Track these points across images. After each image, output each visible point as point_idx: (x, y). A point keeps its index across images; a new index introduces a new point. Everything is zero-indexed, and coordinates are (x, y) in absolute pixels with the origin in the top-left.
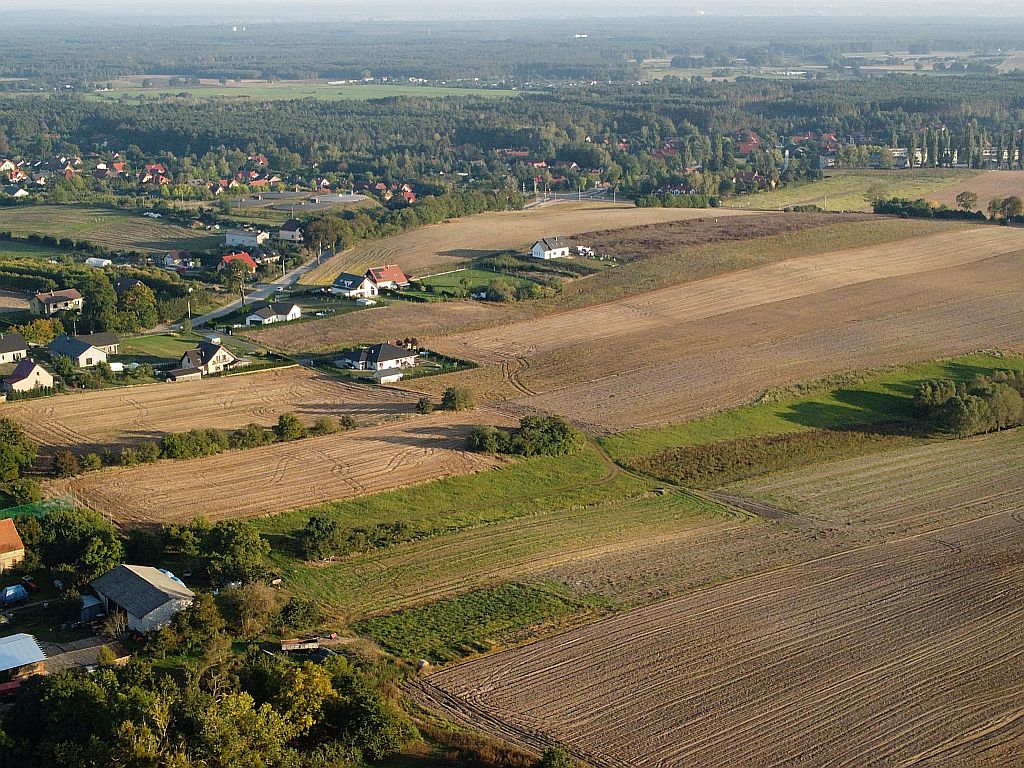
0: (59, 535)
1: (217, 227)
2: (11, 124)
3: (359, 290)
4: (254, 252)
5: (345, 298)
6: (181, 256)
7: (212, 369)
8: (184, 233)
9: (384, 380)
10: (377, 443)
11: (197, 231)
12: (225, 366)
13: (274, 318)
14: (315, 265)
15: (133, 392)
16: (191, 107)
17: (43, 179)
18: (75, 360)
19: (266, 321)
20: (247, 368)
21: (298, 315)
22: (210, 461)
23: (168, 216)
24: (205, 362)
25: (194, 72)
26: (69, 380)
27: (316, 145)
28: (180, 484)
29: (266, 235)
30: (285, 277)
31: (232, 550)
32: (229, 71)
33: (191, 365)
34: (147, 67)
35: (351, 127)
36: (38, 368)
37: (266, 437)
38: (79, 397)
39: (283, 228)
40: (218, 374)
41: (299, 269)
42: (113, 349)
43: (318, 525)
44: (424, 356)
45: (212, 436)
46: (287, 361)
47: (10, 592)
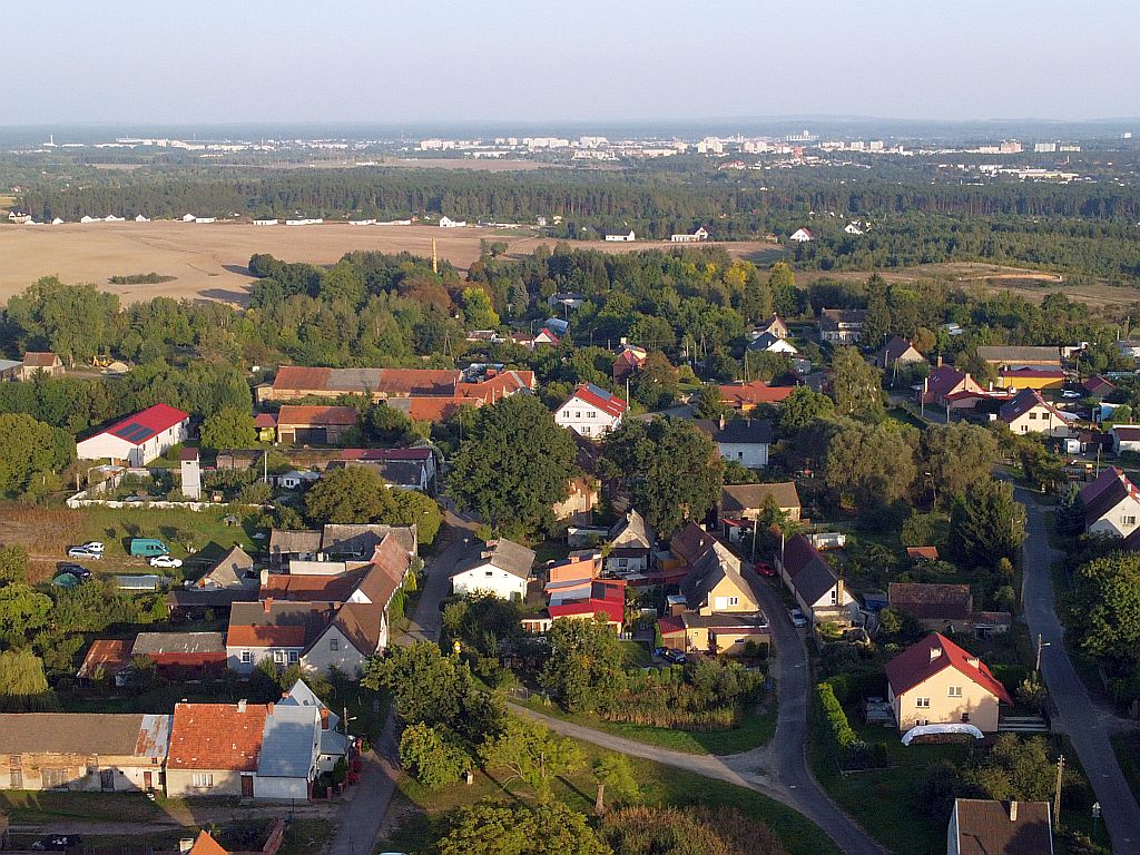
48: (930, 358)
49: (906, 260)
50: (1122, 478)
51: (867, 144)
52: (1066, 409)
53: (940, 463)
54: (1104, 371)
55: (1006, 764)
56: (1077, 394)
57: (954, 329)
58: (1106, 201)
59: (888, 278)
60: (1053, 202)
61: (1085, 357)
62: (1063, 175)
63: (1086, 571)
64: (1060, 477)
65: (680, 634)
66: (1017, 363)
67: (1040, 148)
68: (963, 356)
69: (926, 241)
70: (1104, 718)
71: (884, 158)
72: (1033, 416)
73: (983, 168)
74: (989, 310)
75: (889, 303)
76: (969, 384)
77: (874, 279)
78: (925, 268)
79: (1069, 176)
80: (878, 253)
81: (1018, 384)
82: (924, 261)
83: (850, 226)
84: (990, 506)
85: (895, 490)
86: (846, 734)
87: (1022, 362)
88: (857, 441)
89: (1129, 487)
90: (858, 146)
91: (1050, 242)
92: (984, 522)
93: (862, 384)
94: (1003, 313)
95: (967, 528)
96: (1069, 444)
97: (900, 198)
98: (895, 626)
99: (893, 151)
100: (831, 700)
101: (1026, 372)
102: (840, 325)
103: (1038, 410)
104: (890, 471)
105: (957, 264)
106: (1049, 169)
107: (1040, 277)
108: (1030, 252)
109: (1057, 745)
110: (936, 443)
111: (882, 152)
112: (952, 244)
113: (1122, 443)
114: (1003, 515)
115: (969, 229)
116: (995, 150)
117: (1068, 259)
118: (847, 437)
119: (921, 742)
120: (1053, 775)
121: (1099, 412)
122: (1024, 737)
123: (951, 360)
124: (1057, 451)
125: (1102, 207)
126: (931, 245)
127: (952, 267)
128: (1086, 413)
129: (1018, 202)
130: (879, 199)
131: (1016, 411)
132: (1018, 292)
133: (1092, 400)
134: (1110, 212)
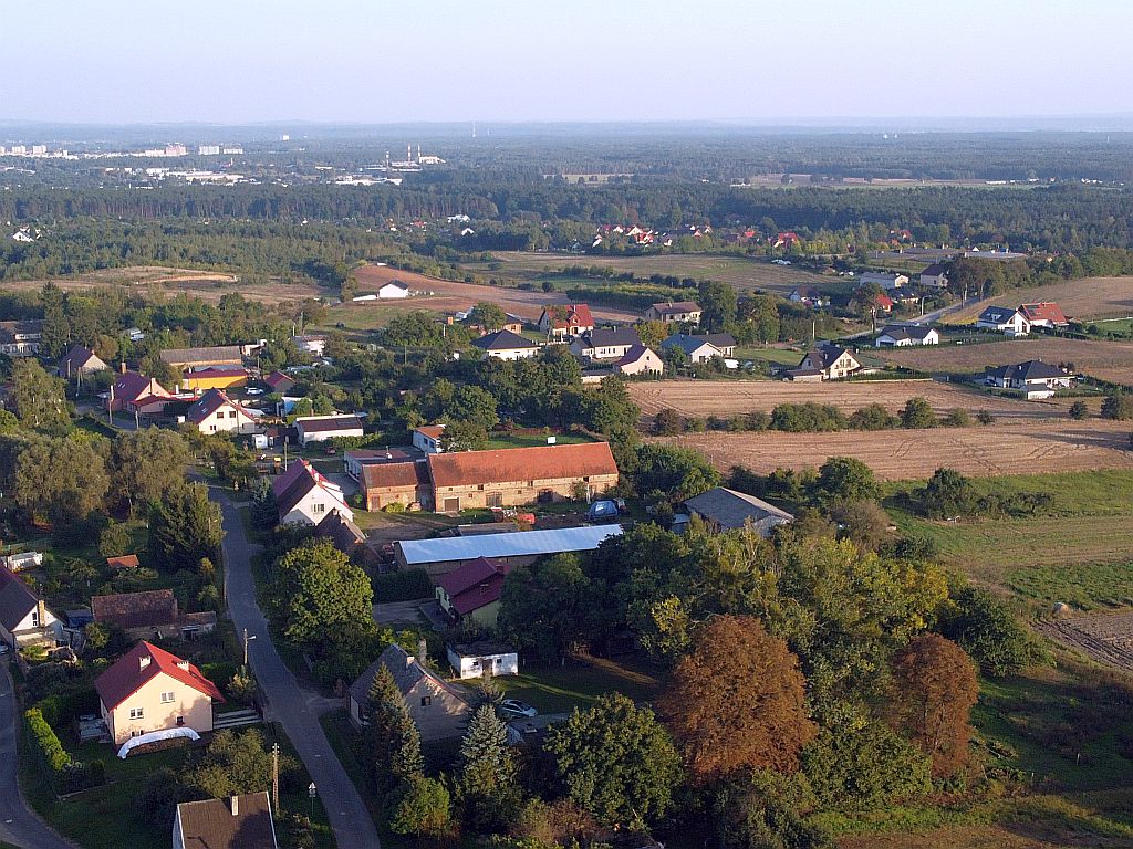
0: (655, 466)
1: (851, 274)
3: (1008, 325)
4: (893, 292)
5: (991, 331)
6: (809, 294)
7: (834, 374)
8: (814, 279)
9: (1031, 395)
10: (1020, 436)
11: (828, 277)
12: (849, 372)
13: (907, 341)
14: (959, 309)
15: (744, 385)
16: (832, 192)
17: (670, 241)
18: (689, 355)
19: (899, 343)
20: (872, 377)
21: (936, 341)
23: (796, 262)
24: (827, 366)
25: (839, 171)
26: (677, 366)
27: (968, 222)
29: (906, 280)
30: (923, 317)
32: (876, 170)
33: (812, 367)
34: (788, 165)
35: (1010, 209)
36: (648, 352)
37: (890, 422)
38: (689, 384)
39: (924, 273)
40: (841, 379)
41: (940, 311)
42: (728, 352)
43: (943, 477)
44: (1082, 382)
45: (831, 412)
46: (918, 375)
47: (599, 508)
48: (114, 364)
49: (80, 266)
50: (310, 468)
51: (29, 148)
52: (252, 406)
53: (133, 470)
54: (284, 367)
55: (224, 761)
56: (260, 390)
57: (136, 334)
58: (271, 201)
59: (64, 285)
60: (221, 203)
61: (265, 354)
62: (229, 177)
63: (284, 563)
64: (251, 472)
66: (201, 364)
67: (205, 151)
68: (147, 361)
69: (100, 247)
70: (312, 701)
71: (49, 163)
72: (220, 416)
73: (150, 171)
74: (168, 313)
75: (66, 311)
76: (154, 389)
77: (49, 287)
78: (100, 274)
79: (235, 178)
80: (50, 260)
81: (204, 384)
82: (99, 267)
83: (19, 234)
84: (186, 509)
85: (90, 502)
86: (61, 758)
87: (205, 363)
88: (46, 456)
89: (317, 476)
90: (19, 151)
91: (220, 244)
92: (182, 524)
93: (46, 396)
94: (183, 315)
95: (166, 532)
96: (257, 439)
97: (69, 203)
98: (101, 640)
99: (58, 155)
100: (41, 725)
101: (210, 372)
102: (18, 337)
103: (225, 409)
104: (82, 483)
105: (133, 268)
106: (215, 171)
107: (216, 278)
108: (204, 253)
109: (271, 734)
110: (128, 451)
111: (46, 156)
112: (126, 248)
113: (307, 434)
114: (199, 514)
115: (142, 233)
116: (160, 153)
117: (240, 259)
118: (35, 450)
119: (137, 753)
120: (269, 765)
121: (283, 407)
122: (238, 732)
123: (136, 364)
124: (246, 448)
125: (268, 207)
126: (105, 250)
127: (130, 271)
128: (271, 408)
129: (187, 204)
130: (47, 204)
131: (204, 411)
132: (195, 293)
133: (274, 395)
134: (275, 212)
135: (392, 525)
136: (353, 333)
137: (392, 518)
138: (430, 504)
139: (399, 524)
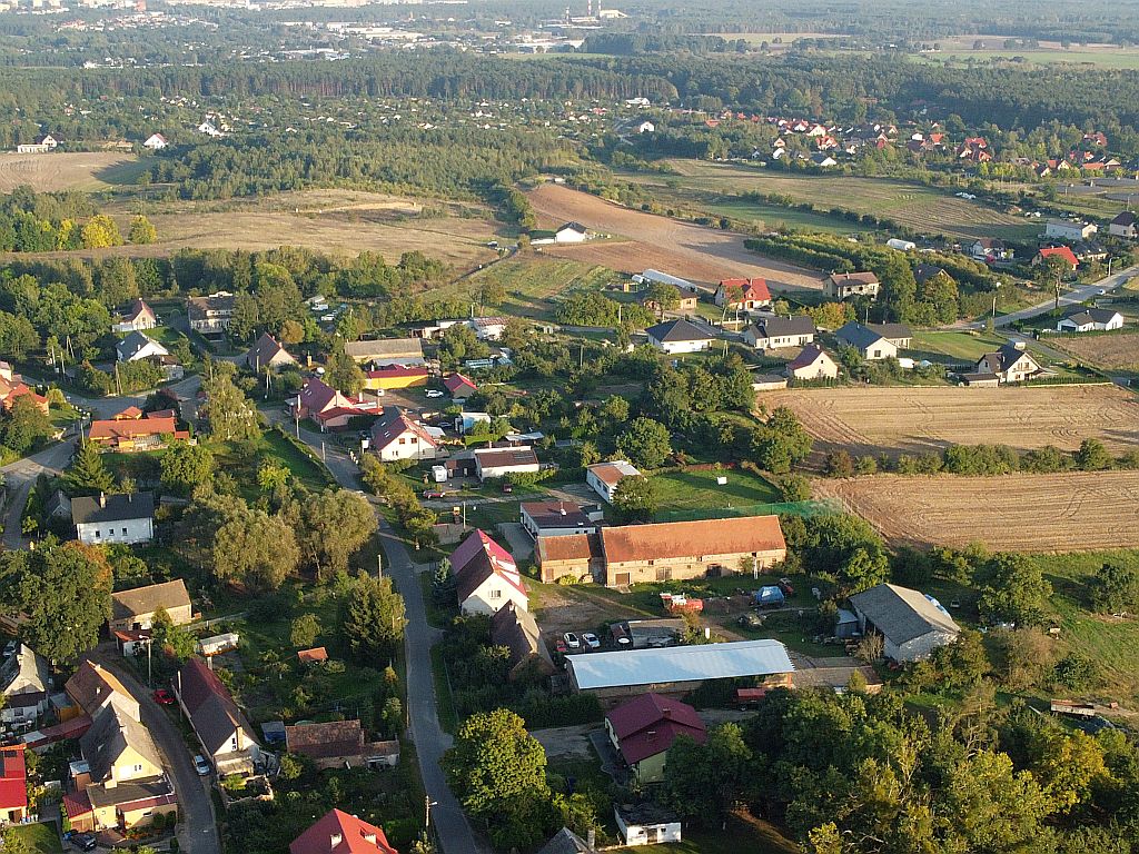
0: (823, 540)
1: (1038, 214)
2: (828, 86)
4: (1076, 246)
6: (993, 245)
7: (1011, 377)
8: (997, 218)
11: (1014, 217)
12: (1027, 375)
13: (1090, 326)
15: (920, 393)
16: (1025, 74)
17: (853, 147)
18: (863, 351)
19: (1081, 329)
20: (1051, 380)
21: (1120, 325)
22: (995, 481)
23: (983, 198)
24: (1004, 368)
25: (1033, 34)
26: (854, 372)
28: (959, 503)
29: (1093, 228)
30: (1110, 278)
31: (1008, 588)
32: (1075, 33)
33: (988, 370)
34: (981, 25)
36: (823, 356)
37: (1063, 463)
38: (862, 391)
39: (1115, 221)
40: (1017, 384)
41: (1128, 270)
42: (905, 343)
43: (1111, 574)
45: (1002, 453)
46: (1099, 376)
47: (767, 592)
65: (88, 815)
71: (232, 15)
74: (351, 281)
83: (205, 125)
84: (372, 606)
85: (281, 571)
87: (387, 355)
88: (239, 534)
89: (493, 561)
92: (367, 622)
94: (365, 281)
95: (352, 627)
96: (437, 472)
98: (294, 772)
102: (209, 313)
104: (274, 556)
105: (316, 192)
106: (395, 27)
108: (384, 169)
111: (229, 4)
113: (484, 470)
114: (383, 611)
118: (231, 530)
121: (461, 423)
124: (426, 481)
125: (447, 87)
131: (387, 434)
135: (564, 602)
136: (529, 305)
137: (564, 593)
138: (601, 577)
139: (572, 601)
